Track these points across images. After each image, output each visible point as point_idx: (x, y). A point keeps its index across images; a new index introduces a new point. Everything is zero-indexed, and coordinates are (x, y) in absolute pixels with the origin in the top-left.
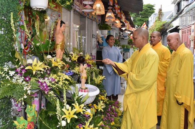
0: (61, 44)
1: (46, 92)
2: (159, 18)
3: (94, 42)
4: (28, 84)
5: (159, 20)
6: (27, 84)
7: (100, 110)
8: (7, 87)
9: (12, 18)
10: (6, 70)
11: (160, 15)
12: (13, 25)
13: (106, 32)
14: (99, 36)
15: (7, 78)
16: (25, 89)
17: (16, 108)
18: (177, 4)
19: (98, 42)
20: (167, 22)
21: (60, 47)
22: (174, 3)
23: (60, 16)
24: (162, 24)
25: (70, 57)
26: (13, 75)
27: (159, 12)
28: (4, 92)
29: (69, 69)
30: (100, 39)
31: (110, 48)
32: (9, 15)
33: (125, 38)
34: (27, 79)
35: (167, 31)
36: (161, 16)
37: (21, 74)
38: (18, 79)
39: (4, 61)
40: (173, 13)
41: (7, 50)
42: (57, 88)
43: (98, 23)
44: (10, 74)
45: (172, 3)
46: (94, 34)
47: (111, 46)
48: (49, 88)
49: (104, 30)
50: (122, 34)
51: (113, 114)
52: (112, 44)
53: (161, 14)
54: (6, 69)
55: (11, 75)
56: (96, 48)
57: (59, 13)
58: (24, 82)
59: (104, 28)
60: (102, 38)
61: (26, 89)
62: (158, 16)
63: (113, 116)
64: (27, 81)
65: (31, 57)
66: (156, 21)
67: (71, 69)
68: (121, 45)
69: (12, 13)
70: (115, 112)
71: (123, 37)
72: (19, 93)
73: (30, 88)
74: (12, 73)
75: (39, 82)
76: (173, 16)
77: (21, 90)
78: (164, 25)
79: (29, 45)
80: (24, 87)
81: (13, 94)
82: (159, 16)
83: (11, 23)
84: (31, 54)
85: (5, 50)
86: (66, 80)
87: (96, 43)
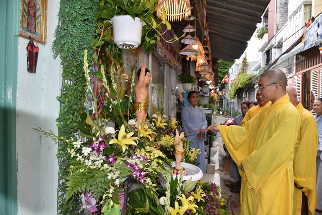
0: (144, 103)
1: (142, 181)
2: (244, 70)
3: (173, 100)
4: (113, 168)
5: (243, 72)
6: (110, 168)
7: (201, 200)
8: (79, 175)
9: (86, 58)
10: (79, 147)
11: (244, 65)
12: (87, 71)
13: (190, 87)
14: (180, 92)
15: (78, 159)
16: (110, 176)
17: (89, 207)
18: (266, 52)
19: (178, 100)
20: (254, 74)
21: (144, 107)
22: (262, 50)
23: (137, 62)
24: (248, 77)
25: (154, 122)
26: (88, 154)
27: (243, 63)
28: (75, 183)
29: (155, 141)
30: (181, 96)
31: (193, 108)
32: (82, 54)
33: (206, 95)
34: (111, 160)
35: (255, 87)
36: (246, 67)
37: (98, 151)
38: (96, 161)
39: (72, 130)
40: (260, 63)
41: (77, 111)
42: (156, 173)
43: (179, 74)
44: (83, 152)
45: (259, 51)
46: (173, 89)
47: (194, 106)
48: (143, 174)
49: (187, 84)
50: (201, 90)
51: (213, 205)
52: (195, 103)
53: (246, 65)
54: (77, 144)
55: (86, 154)
56: (176, 109)
57: (136, 57)
58: (106, 166)
59: (187, 82)
60: (183, 94)
61: (112, 178)
62: (241, 67)
63: (214, 207)
64: (110, 163)
65: (107, 123)
66: (239, 74)
67: (157, 140)
68: (202, 104)
69: (86, 51)
70: (216, 201)
71: (203, 94)
72: (100, 185)
73: (118, 176)
74: (86, 150)
75: (128, 163)
76: (260, 67)
77: (103, 179)
78: (250, 79)
79: (101, 103)
80: (108, 174)
81: (90, 186)
82: (244, 67)
83: (84, 68)
84: (107, 118)
85: (74, 112)
86: (159, 158)
87: (175, 101)
